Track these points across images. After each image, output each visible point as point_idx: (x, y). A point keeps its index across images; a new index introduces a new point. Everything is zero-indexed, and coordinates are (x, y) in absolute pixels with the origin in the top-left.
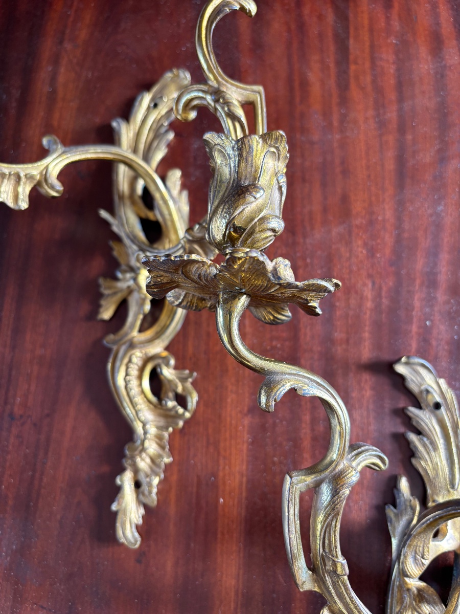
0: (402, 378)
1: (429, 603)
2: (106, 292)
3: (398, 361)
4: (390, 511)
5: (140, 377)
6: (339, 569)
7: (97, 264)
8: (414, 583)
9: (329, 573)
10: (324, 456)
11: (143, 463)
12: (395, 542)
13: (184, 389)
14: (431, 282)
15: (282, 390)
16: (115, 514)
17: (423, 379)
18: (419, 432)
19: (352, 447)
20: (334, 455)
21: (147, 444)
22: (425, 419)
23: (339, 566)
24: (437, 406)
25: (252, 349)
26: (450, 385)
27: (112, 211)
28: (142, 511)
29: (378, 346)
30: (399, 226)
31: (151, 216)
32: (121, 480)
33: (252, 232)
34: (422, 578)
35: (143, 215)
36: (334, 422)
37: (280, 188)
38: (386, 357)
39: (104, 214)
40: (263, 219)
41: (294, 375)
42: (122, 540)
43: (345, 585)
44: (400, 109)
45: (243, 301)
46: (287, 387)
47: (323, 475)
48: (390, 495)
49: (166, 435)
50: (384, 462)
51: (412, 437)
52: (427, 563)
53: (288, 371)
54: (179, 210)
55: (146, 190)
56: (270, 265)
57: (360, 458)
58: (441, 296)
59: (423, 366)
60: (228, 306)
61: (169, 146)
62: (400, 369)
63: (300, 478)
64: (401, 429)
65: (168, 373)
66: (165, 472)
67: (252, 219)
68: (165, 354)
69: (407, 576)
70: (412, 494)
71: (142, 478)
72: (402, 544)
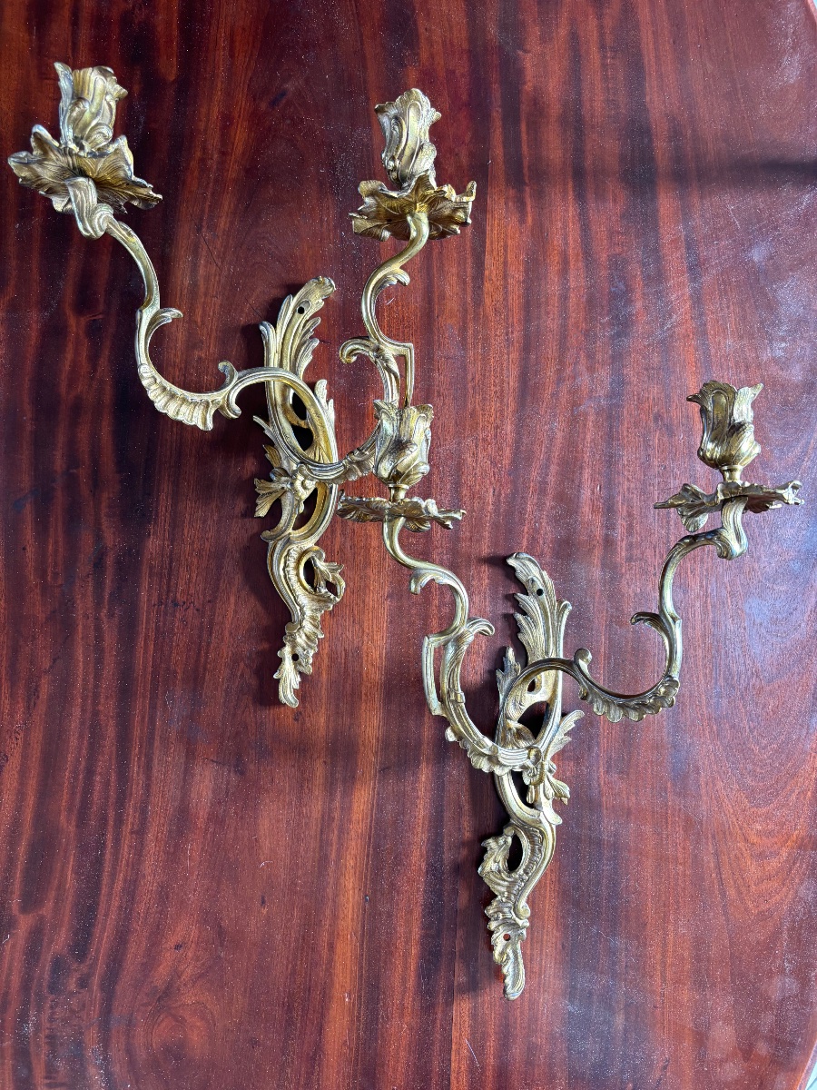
0: (513, 569)
1: (524, 739)
2: (262, 492)
3: (511, 556)
4: (499, 674)
5: (297, 568)
6: (459, 698)
7: (250, 465)
8: (514, 725)
9: (452, 701)
10: (452, 624)
11: (301, 640)
12: (501, 697)
13: (334, 578)
14: (542, 491)
15: (425, 581)
16: (278, 681)
17: (530, 571)
18: (524, 613)
19: (470, 619)
20: (457, 622)
21: (304, 623)
22: (530, 602)
23: (459, 696)
24: (540, 592)
25: (408, 554)
26: (550, 575)
27: (266, 418)
28: (299, 679)
29: (495, 544)
30: (518, 442)
31: (302, 423)
32: (281, 654)
33: (408, 475)
34: (520, 721)
35: (295, 423)
36: (458, 600)
37: (427, 440)
38: (502, 552)
39: (257, 419)
40: (417, 466)
41: (434, 570)
42: (284, 701)
43: (462, 710)
44: (526, 329)
45: (402, 520)
46: (428, 578)
47: (450, 636)
48: (499, 662)
49: (319, 615)
50: (492, 630)
51: (519, 617)
52: (525, 708)
53: (430, 567)
54: (329, 421)
55: (296, 397)
56: (423, 504)
57: (475, 626)
58: (549, 503)
59: (530, 560)
60: (391, 524)
61: (314, 352)
62: (511, 562)
63: (434, 639)
64: (512, 611)
65: (321, 565)
66: (318, 646)
67: (409, 467)
68: (317, 548)
69: (509, 718)
70: (516, 661)
71: (299, 651)
72: (506, 696)
